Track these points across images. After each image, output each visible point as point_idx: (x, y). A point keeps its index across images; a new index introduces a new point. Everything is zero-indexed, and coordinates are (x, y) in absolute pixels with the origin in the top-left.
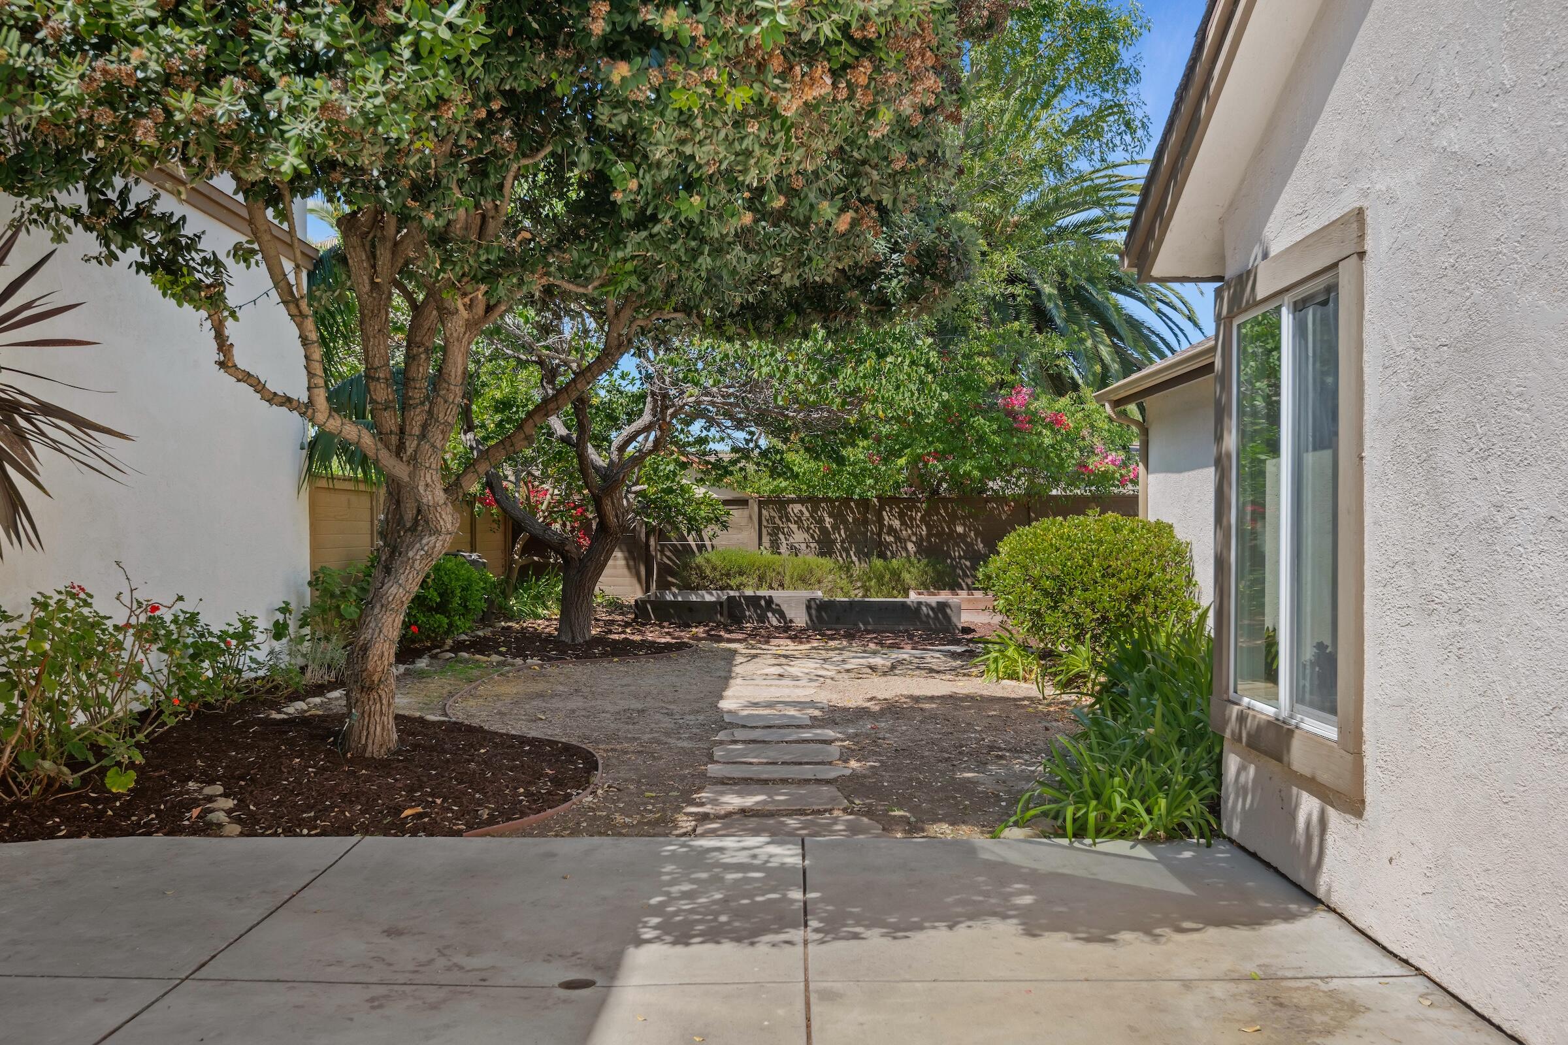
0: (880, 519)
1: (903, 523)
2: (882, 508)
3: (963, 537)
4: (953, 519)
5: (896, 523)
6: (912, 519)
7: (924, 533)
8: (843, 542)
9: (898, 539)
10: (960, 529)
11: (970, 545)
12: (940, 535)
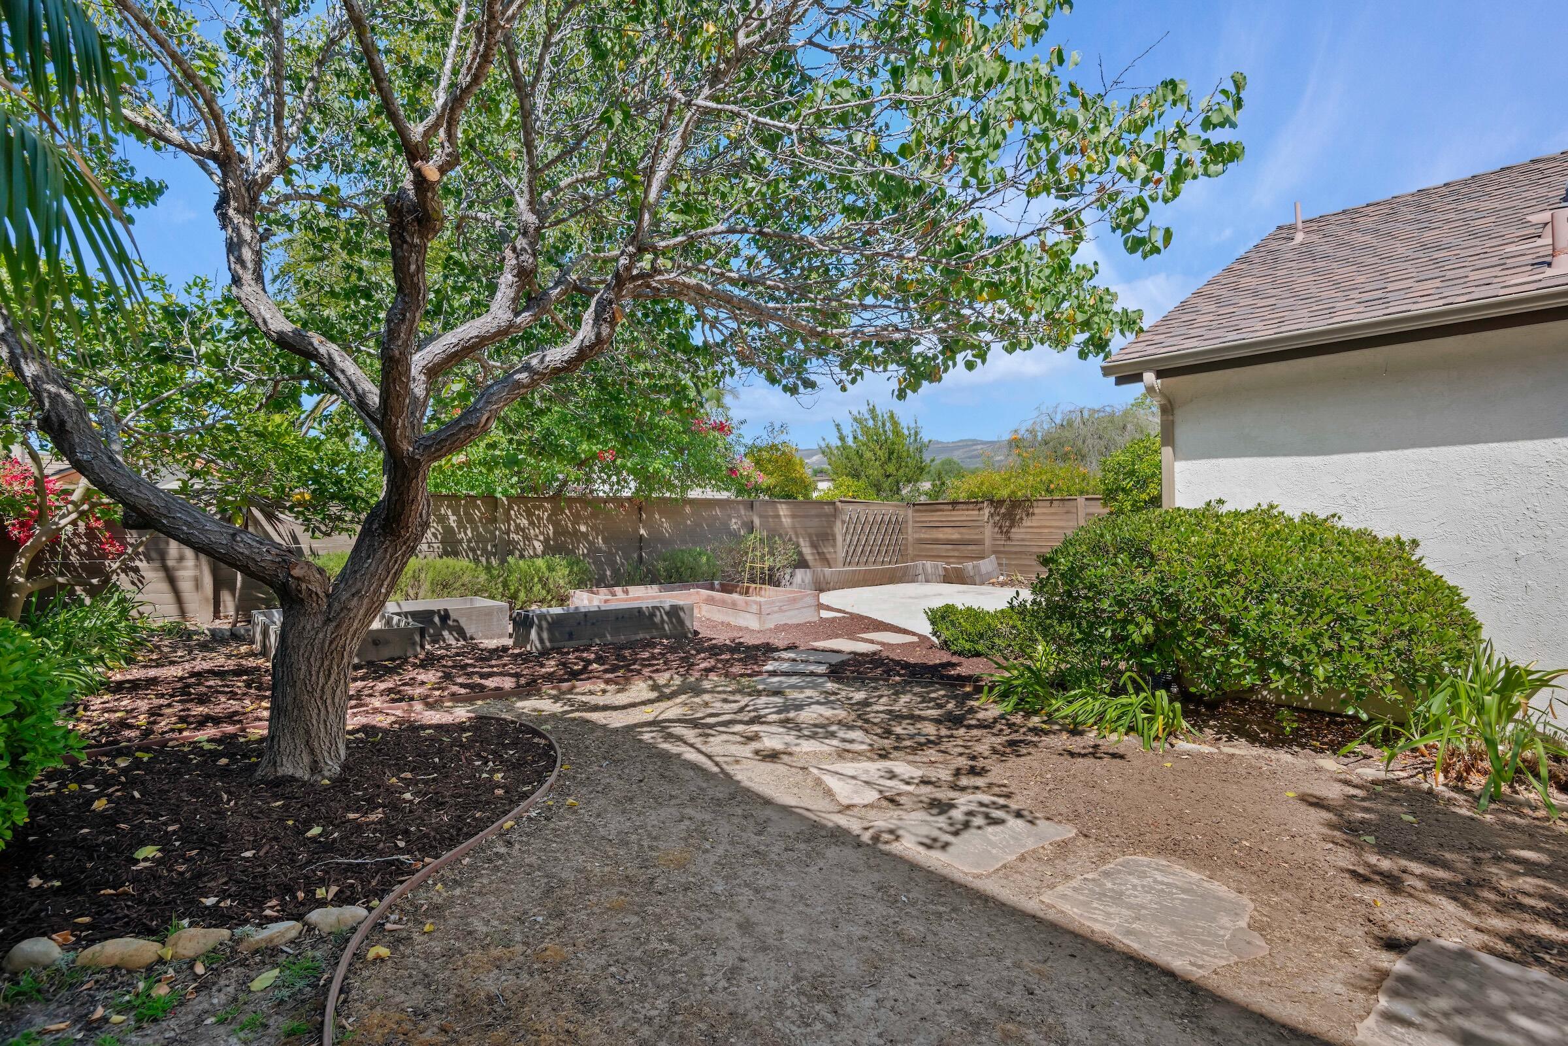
0: (508, 519)
1: (532, 523)
2: (510, 508)
3: (585, 535)
4: (577, 519)
5: (524, 522)
6: (539, 518)
7: (551, 533)
8: (469, 541)
9: (527, 538)
10: (583, 528)
11: (591, 543)
12: (565, 532)
